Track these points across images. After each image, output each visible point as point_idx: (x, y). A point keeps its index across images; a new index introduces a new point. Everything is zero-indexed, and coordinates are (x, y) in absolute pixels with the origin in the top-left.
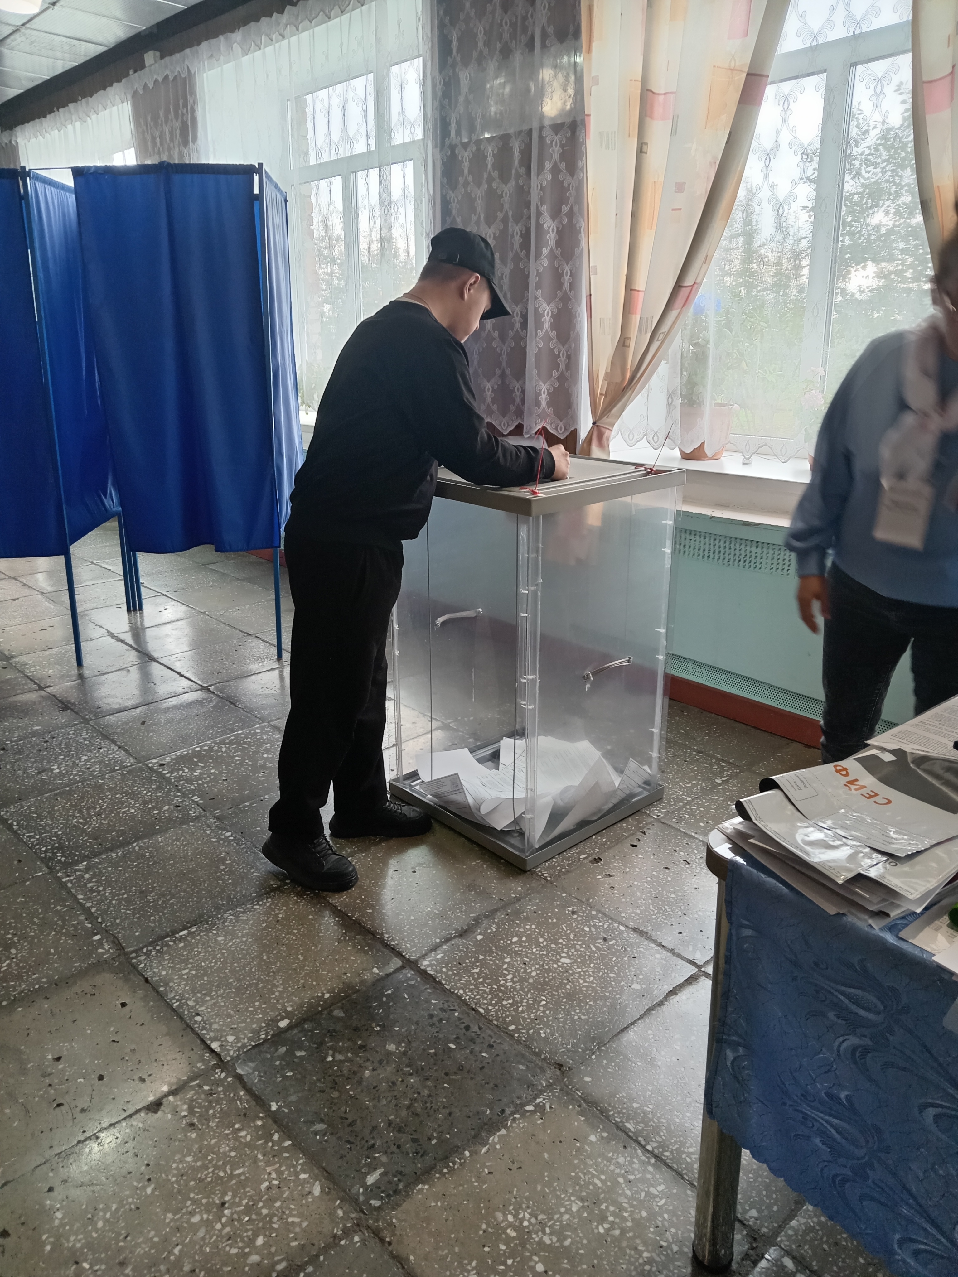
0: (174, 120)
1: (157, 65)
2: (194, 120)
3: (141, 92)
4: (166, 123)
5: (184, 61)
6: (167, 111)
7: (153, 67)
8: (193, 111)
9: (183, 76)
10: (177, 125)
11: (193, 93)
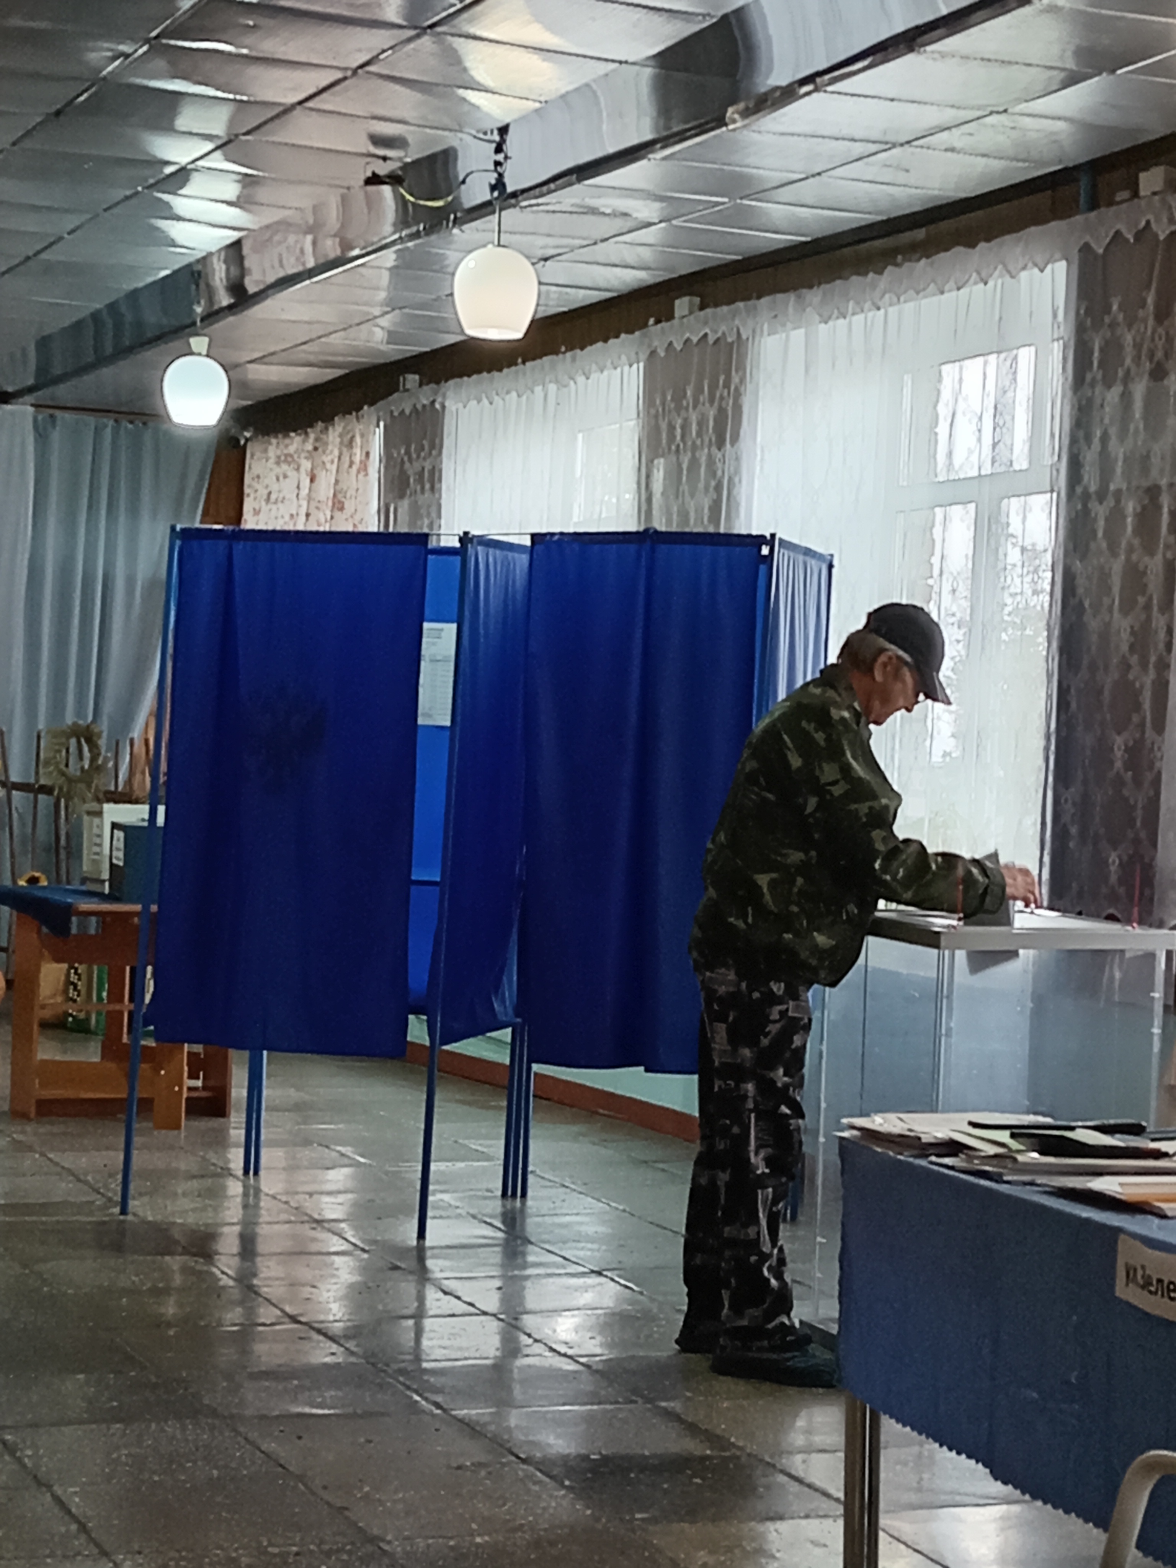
0: (707, 405)
1: (692, 317)
2: (738, 409)
3: (662, 354)
4: (695, 407)
5: (733, 319)
6: (699, 390)
7: (685, 320)
8: (738, 395)
9: (730, 340)
10: (712, 413)
11: (741, 367)
